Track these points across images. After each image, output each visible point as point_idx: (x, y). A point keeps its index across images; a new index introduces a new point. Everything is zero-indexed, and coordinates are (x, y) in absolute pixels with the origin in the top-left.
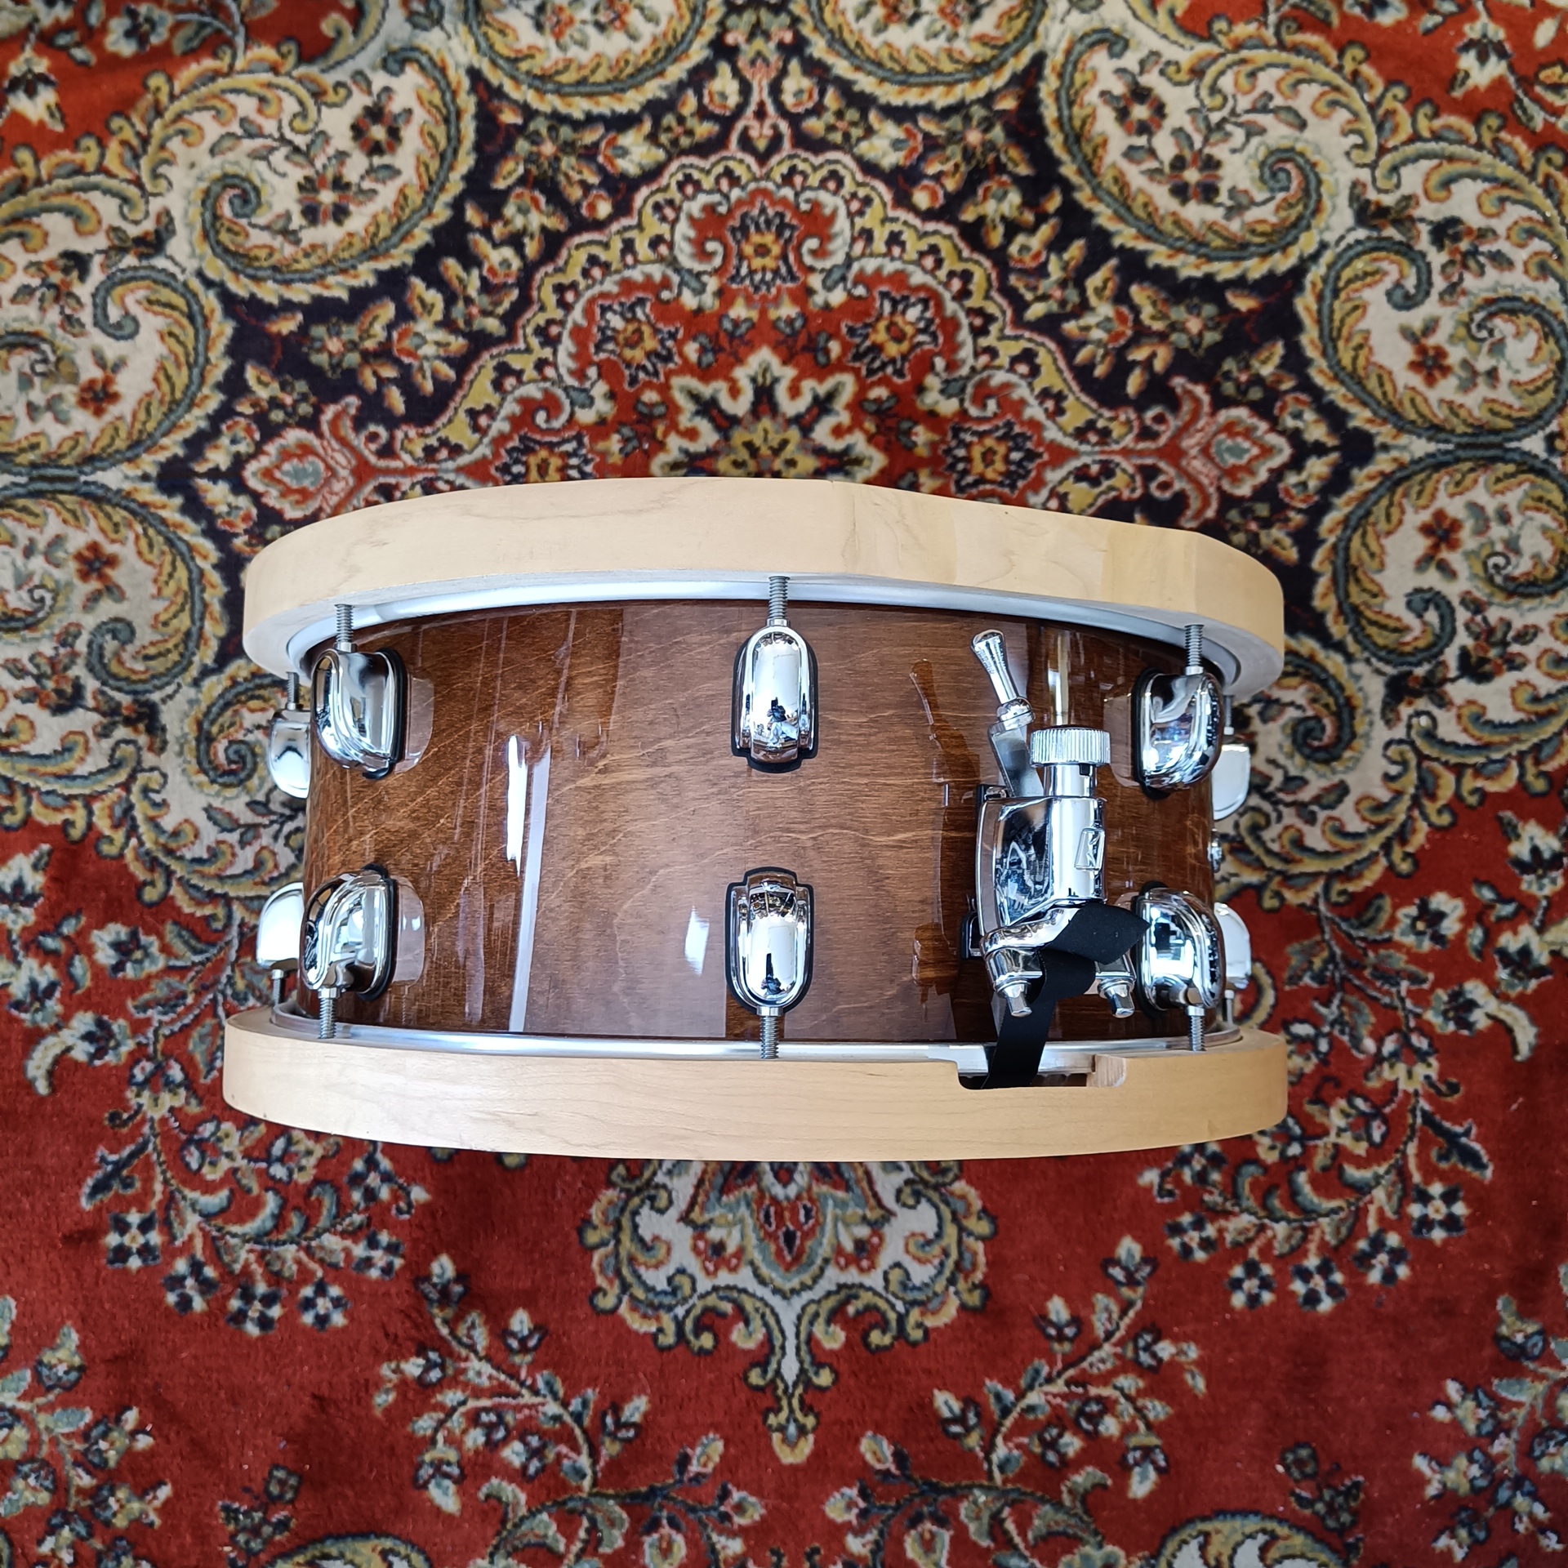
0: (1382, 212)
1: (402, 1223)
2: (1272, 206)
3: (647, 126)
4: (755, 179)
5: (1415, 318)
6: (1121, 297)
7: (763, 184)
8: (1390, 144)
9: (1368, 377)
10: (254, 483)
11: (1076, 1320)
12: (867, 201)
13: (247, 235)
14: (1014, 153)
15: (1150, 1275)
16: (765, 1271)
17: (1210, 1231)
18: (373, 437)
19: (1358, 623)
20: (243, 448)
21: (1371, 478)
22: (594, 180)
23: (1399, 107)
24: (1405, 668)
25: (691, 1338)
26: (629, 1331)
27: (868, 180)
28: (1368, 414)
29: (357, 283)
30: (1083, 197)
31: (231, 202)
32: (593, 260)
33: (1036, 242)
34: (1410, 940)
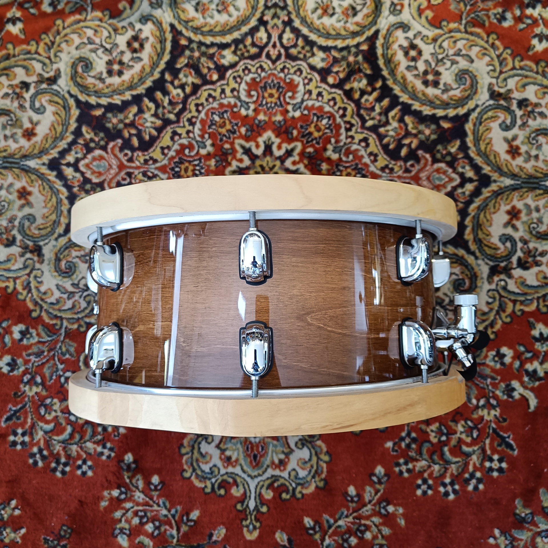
0: (500, 95)
1: (116, 441)
2: (459, 90)
3: (233, 48)
4: (271, 69)
5: (509, 134)
6: (401, 120)
7: (273, 71)
8: (504, 70)
9: (490, 155)
10: (82, 169)
11: (358, 495)
12: (311, 80)
13: (87, 79)
14: (366, 65)
15: (387, 480)
16: (245, 468)
17: (410, 466)
18: (126, 155)
19: (480, 245)
20: (79, 156)
21: (489, 192)
22: (212, 66)
23: (508, 57)
24: (497, 263)
25: (217, 490)
26: (194, 486)
27: (312, 72)
28: (489, 168)
29: (124, 99)
30: (390, 83)
31: (82, 67)
32: (210, 95)
33: (371, 98)
34: (492, 364)
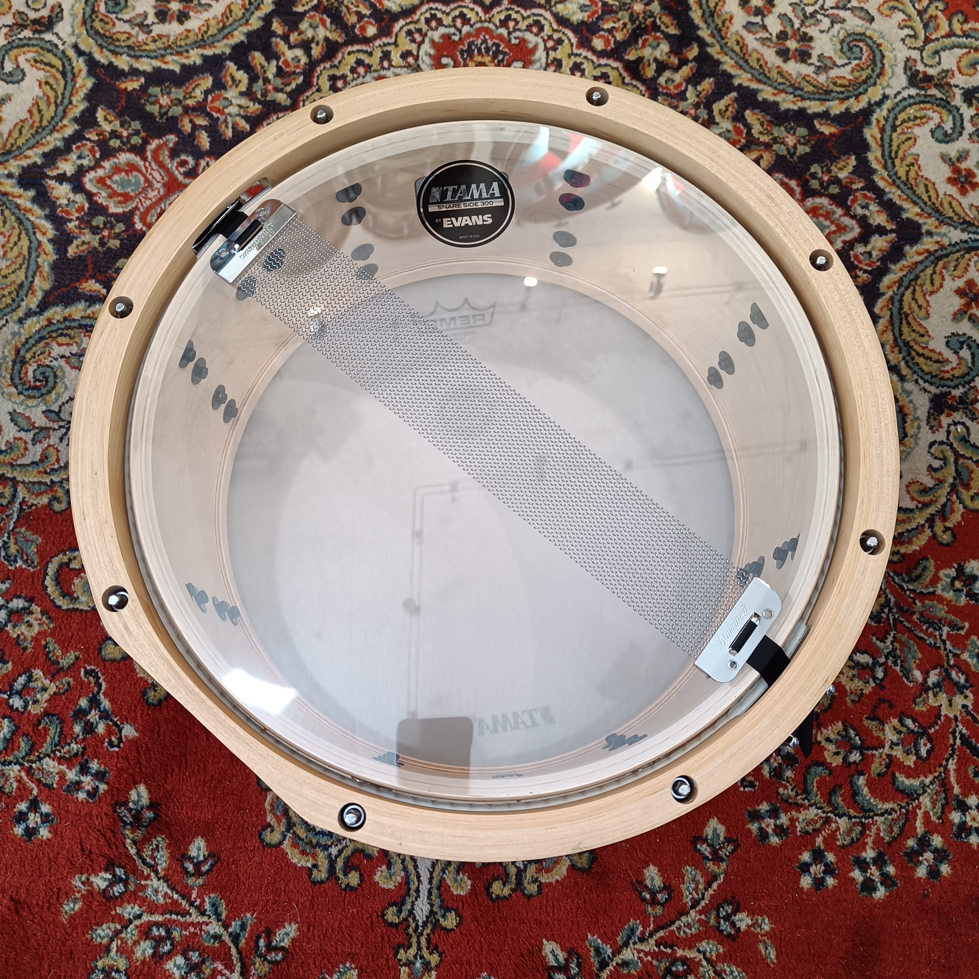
0: (928, 79)
1: (111, 755)
2: (849, 68)
4: (481, 21)
5: (952, 149)
6: (738, 118)
7: (486, 25)
8: (933, 37)
9: (917, 185)
10: (89, 186)
11: (667, 888)
12: (560, 42)
13: (114, 25)
14: (666, 19)
15: (732, 853)
17: (784, 819)
18: (183, 163)
19: (909, 354)
20: (85, 162)
21: (919, 253)
22: (366, 12)
23: (940, 14)
24: (945, 389)
25: (341, 876)
26: (289, 864)
27: (561, 28)
28: (917, 210)
29: (186, 62)
30: (714, 51)
31: (106, 3)
32: (359, 62)
33: (678, 77)
34: (949, 595)
